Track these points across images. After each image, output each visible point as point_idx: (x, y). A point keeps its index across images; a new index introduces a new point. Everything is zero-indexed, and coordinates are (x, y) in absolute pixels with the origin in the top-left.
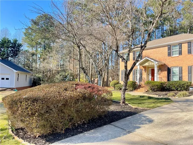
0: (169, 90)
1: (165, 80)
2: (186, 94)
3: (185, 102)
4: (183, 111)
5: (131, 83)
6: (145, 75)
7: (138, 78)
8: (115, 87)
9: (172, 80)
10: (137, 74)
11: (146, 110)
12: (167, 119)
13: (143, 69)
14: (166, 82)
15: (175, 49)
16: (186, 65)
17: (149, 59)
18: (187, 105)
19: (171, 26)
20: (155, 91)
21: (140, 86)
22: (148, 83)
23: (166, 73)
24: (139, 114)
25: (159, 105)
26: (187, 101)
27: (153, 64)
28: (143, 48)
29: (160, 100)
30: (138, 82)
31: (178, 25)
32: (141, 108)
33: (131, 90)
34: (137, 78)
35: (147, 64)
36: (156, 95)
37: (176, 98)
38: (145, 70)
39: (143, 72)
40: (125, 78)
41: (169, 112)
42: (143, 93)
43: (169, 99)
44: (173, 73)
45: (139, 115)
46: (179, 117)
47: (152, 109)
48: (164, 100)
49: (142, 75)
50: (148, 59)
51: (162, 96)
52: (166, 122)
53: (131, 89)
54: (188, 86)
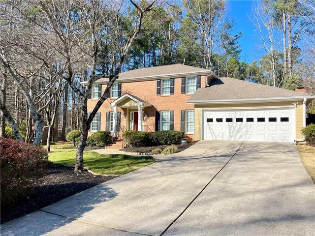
0: (156, 144)
1: (152, 129)
2: (174, 150)
3: (170, 162)
4: (163, 175)
5: (102, 134)
6: (124, 122)
7: (114, 126)
8: (75, 142)
9: (161, 130)
10: (112, 120)
11: (113, 178)
12: (139, 189)
13: (123, 112)
14: (153, 132)
15: (166, 84)
16: (179, 109)
17: (131, 97)
18: (171, 165)
19: (166, 52)
20: (137, 147)
21: (116, 139)
22: (128, 134)
23: (154, 118)
24: (100, 185)
25: (135, 167)
26: (174, 159)
27: (136, 105)
28: (113, 79)
29: (140, 161)
30: (113, 133)
31: (175, 51)
32: (107, 176)
33: (102, 147)
34: (112, 126)
35: (127, 105)
36: (138, 152)
37: (162, 156)
38: (125, 114)
39: (122, 116)
40: (83, 126)
41: (145, 178)
42: (120, 150)
43: (151, 158)
44: (163, 119)
45: (98, 187)
46: (155, 184)
47: (121, 176)
48: (144, 160)
49: (120, 121)
50: (129, 96)
51: (144, 154)
52: (135, 195)
53: (102, 144)
54: (180, 138)
